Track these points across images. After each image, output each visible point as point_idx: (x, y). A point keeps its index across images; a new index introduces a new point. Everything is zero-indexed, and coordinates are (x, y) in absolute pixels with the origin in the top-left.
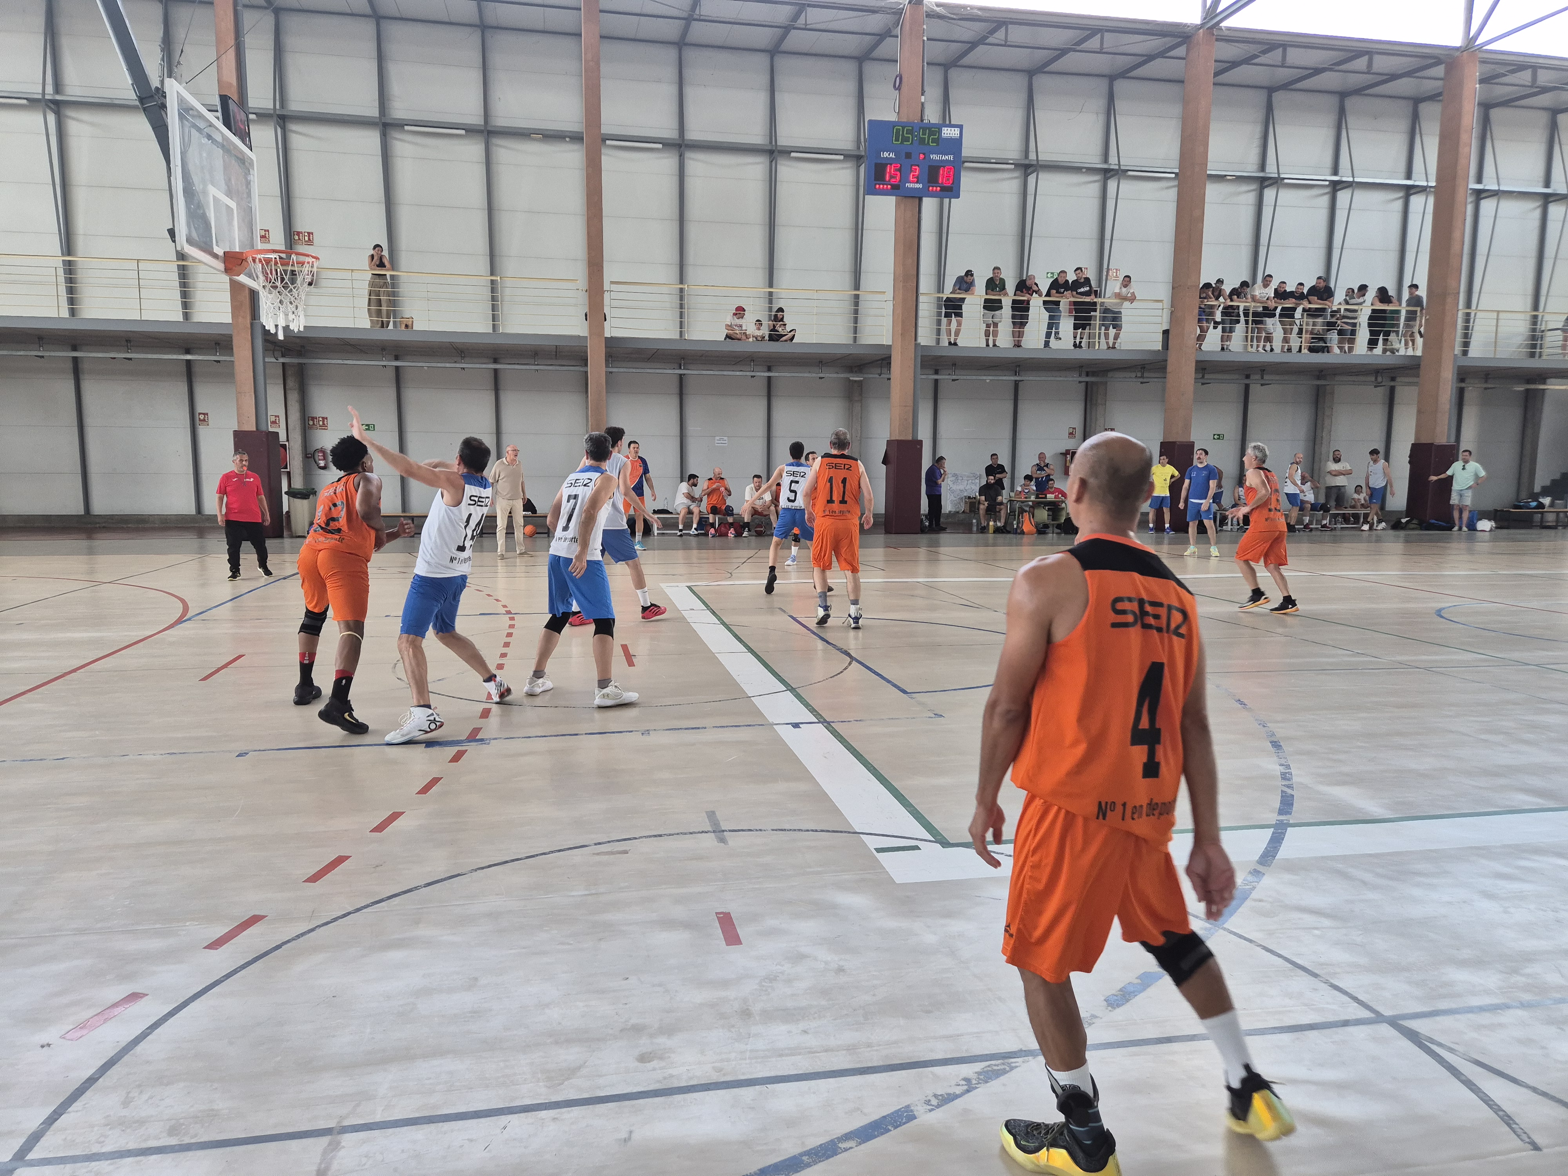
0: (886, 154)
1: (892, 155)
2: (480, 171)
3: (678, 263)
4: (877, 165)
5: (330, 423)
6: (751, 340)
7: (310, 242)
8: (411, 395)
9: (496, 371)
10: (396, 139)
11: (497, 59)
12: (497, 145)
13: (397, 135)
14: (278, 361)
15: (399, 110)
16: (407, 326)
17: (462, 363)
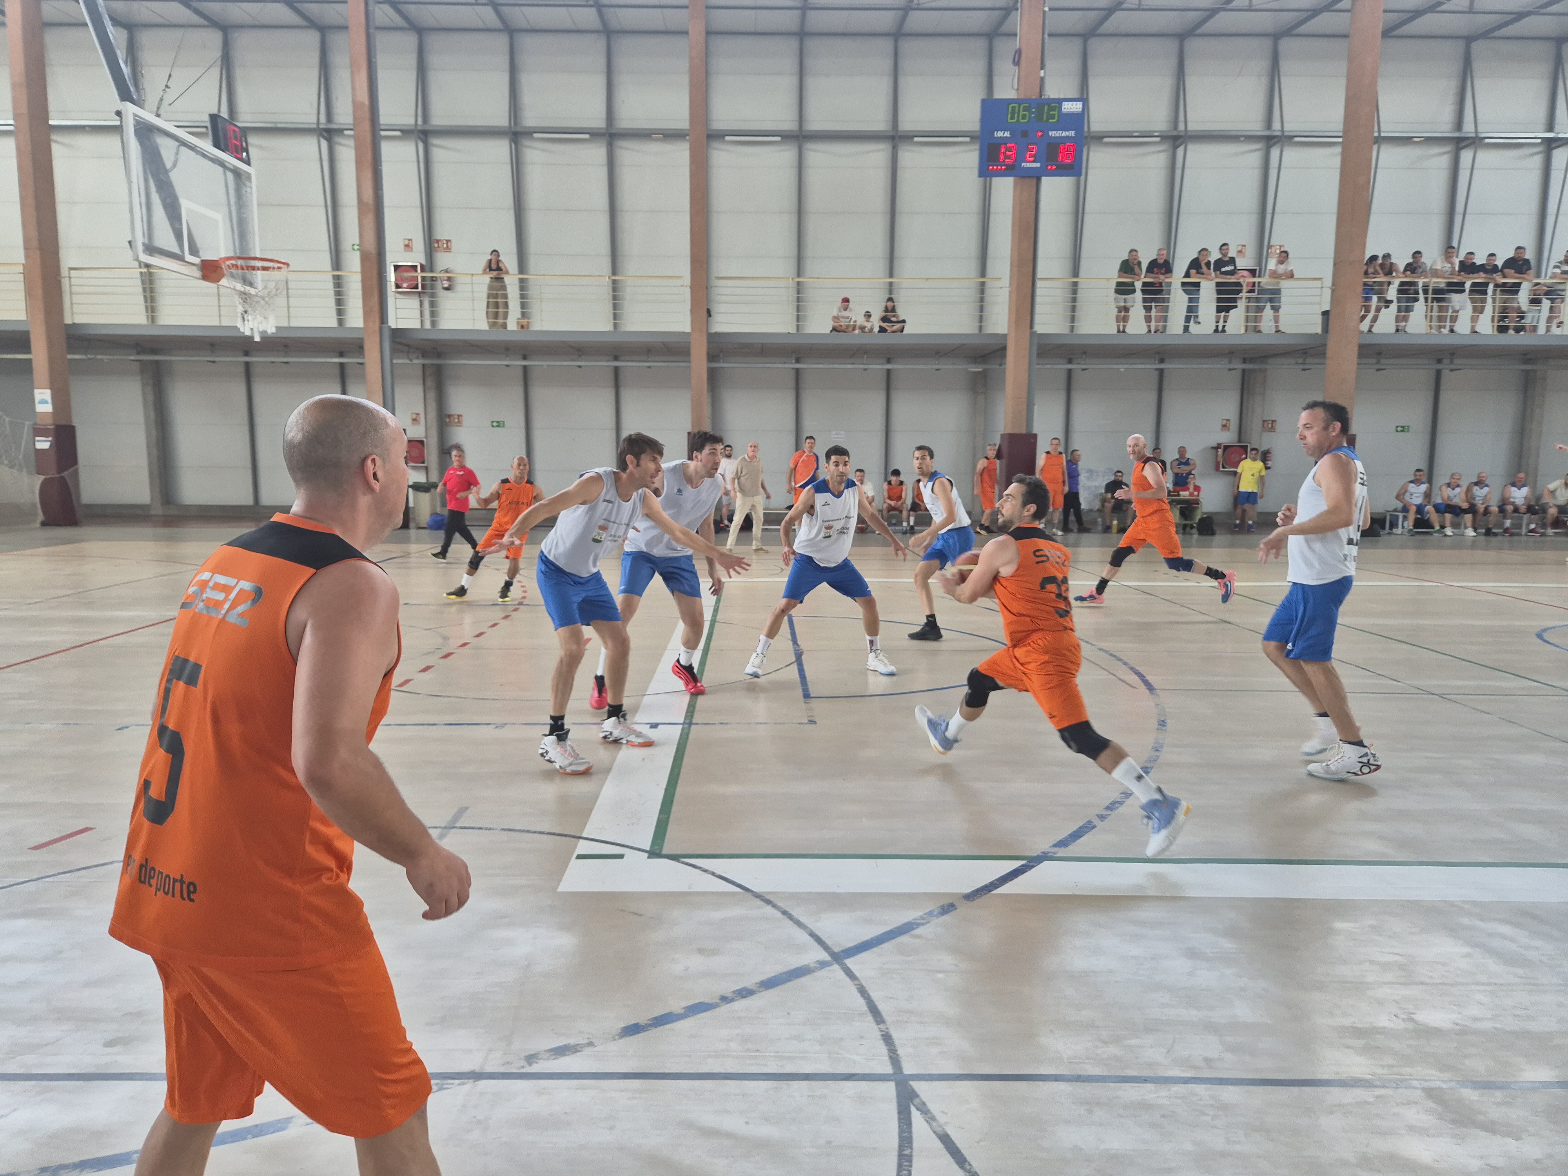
0: (1000, 134)
1: (1007, 134)
2: (602, 173)
3: (797, 255)
4: (990, 145)
5: (465, 420)
6: (857, 332)
7: (448, 249)
8: (538, 393)
9: (617, 368)
10: (529, 147)
11: (622, 62)
12: (621, 148)
13: (526, 142)
14: (415, 361)
15: (530, 119)
16: (522, 327)
17: (578, 361)
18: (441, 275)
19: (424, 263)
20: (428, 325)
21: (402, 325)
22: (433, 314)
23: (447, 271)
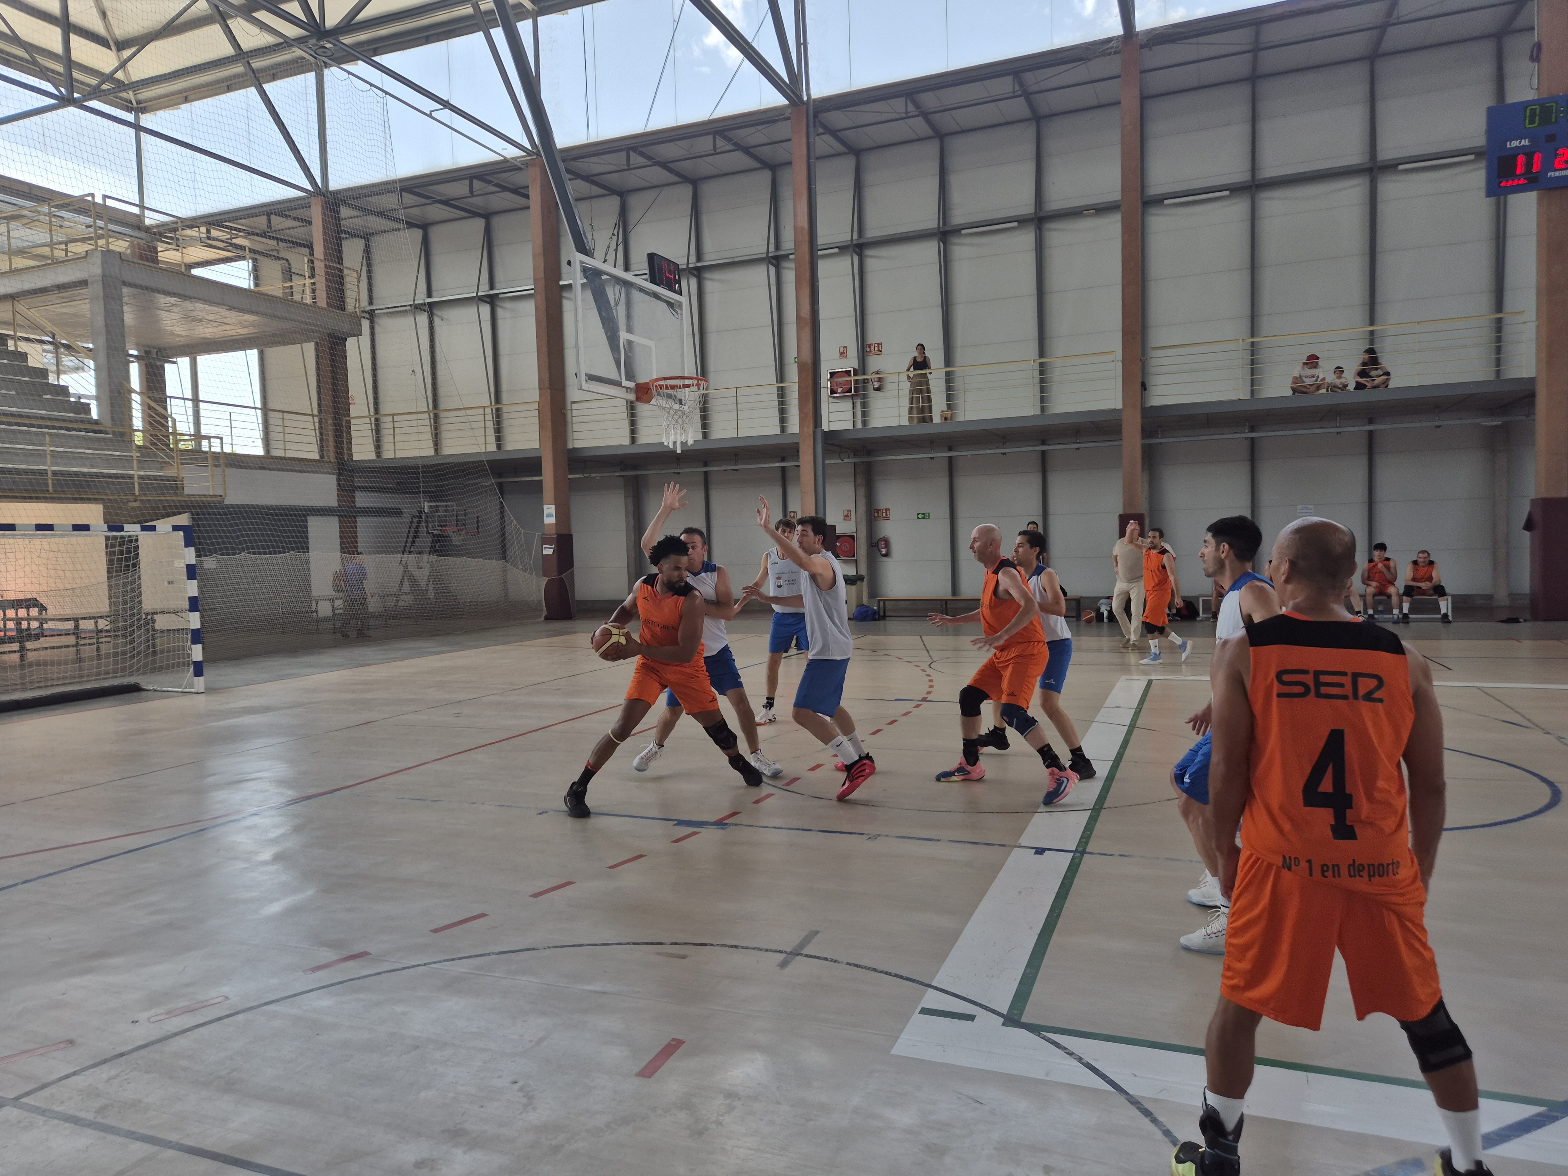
0: (1515, 143)
1: (1525, 142)
2: (1028, 260)
3: (1250, 315)
4: (1502, 159)
5: (892, 514)
6: (1326, 391)
7: (879, 352)
8: (963, 483)
9: (1044, 453)
10: (957, 244)
11: (1051, 146)
12: (1050, 230)
13: (955, 240)
14: (846, 461)
15: (958, 217)
16: (946, 419)
17: (1003, 448)
18: (873, 377)
19: (857, 367)
20: (859, 425)
21: (834, 427)
22: (864, 414)
23: (877, 373)
